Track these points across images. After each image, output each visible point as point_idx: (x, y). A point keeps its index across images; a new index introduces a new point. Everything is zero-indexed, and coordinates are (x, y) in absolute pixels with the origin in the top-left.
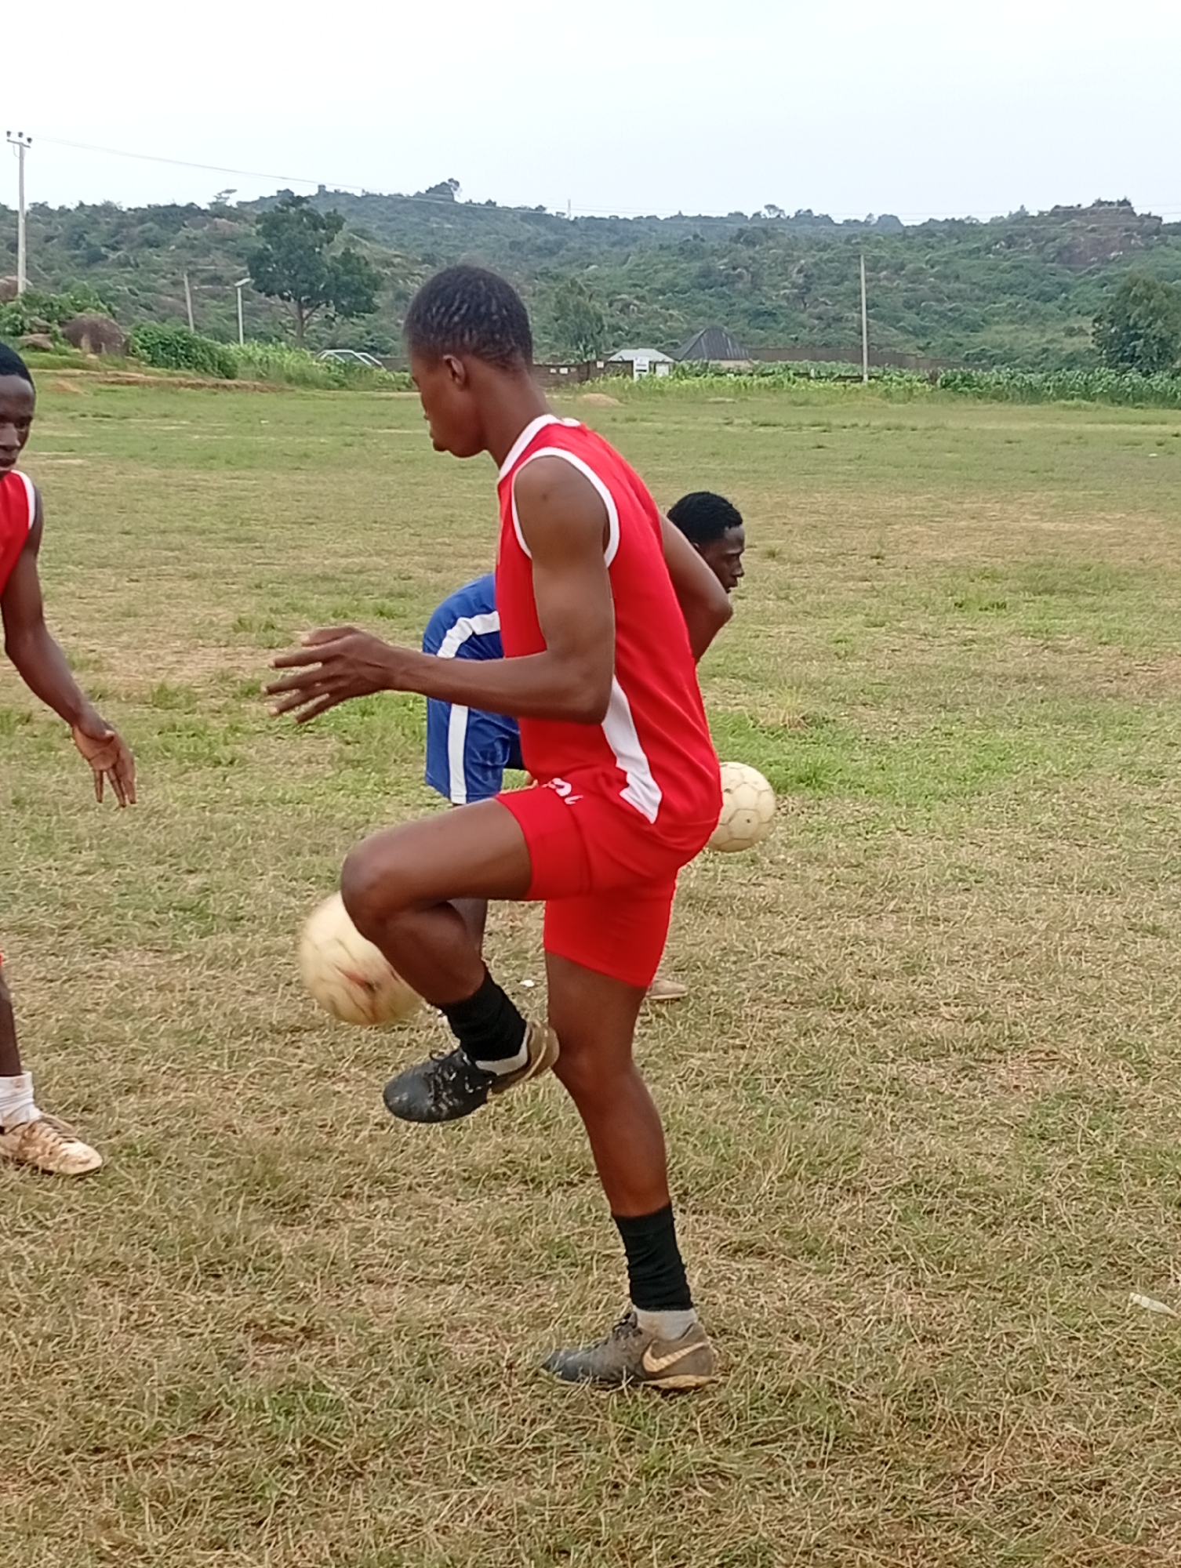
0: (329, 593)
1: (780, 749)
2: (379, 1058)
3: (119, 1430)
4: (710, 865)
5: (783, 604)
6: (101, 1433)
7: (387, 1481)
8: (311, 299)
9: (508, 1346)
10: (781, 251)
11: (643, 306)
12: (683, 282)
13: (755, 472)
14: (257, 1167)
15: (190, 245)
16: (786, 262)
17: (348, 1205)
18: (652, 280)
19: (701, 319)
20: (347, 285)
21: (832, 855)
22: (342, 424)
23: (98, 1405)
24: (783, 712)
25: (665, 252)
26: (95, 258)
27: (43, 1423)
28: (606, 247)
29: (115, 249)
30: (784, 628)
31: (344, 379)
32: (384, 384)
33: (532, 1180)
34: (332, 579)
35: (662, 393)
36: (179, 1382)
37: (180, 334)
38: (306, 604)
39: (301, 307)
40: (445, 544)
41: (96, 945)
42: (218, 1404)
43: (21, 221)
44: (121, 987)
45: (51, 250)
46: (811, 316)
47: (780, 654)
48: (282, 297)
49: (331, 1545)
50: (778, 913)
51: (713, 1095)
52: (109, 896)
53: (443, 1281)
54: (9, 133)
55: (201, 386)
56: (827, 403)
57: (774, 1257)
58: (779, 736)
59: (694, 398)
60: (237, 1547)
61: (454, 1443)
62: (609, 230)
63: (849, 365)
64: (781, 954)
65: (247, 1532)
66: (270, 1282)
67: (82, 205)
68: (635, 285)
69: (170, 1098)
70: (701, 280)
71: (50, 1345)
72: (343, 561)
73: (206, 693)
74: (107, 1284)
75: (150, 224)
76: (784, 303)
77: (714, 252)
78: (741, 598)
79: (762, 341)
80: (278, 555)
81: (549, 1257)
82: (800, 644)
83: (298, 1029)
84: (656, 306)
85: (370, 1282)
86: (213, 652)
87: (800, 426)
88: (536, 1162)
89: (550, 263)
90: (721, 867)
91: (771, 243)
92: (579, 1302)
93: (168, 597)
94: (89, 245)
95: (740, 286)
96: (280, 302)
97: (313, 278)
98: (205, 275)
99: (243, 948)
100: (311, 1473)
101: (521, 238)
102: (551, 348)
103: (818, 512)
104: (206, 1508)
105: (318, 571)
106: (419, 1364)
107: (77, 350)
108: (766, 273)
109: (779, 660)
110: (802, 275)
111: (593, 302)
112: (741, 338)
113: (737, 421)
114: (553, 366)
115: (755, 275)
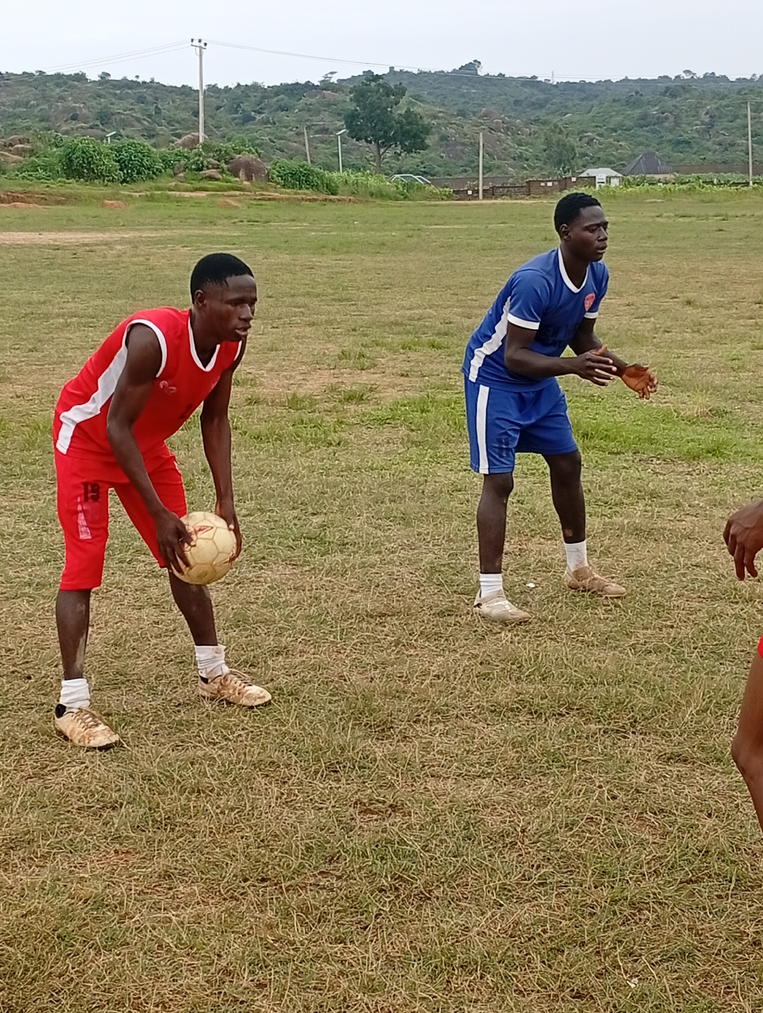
0: (399, 333)
1: (694, 431)
2: (436, 634)
3: (277, 867)
4: (649, 508)
5: (696, 335)
6: (266, 869)
7: (446, 902)
8: (385, 141)
9: (521, 818)
10: (694, 101)
11: (602, 140)
12: (628, 123)
13: (677, 248)
14: (360, 704)
15: (307, 109)
16: (697, 107)
17: (417, 727)
18: (608, 123)
19: (640, 147)
20: (408, 132)
21: (730, 501)
22: (406, 223)
23: (263, 852)
24: (696, 407)
25: (617, 104)
26: (248, 119)
27: (229, 862)
28: (577, 102)
29: (260, 113)
30: (697, 351)
31: (406, 193)
32: (434, 196)
33: (536, 712)
34: (402, 324)
35: (614, 197)
36: (314, 838)
37: (302, 167)
38: (385, 341)
39: (379, 147)
40: (472, 300)
41: (255, 561)
42: (338, 852)
43: (201, 97)
44: (272, 588)
45: (220, 115)
46: (714, 143)
47: (694, 369)
48: (367, 141)
49: (411, 942)
50: (694, 539)
51: (652, 658)
52: (262, 530)
53: (479, 776)
54: (192, 40)
55: (315, 200)
56: (725, 201)
57: (694, 763)
58: (694, 423)
59: (636, 200)
60: (352, 942)
61: (488, 879)
62: (579, 90)
63: (741, 175)
64: (696, 566)
65: (358, 933)
66: (369, 775)
67: (239, 85)
68: (597, 126)
69: (304, 659)
70: (640, 121)
71: (233, 814)
72: (408, 313)
73: (322, 399)
74: (267, 776)
75: (282, 96)
76: (696, 135)
77: (649, 103)
78: (668, 332)
79: (681, 161)
80: (366, 310)
81: (547, 762)
82: (708, 361)
83: (384, 615)
84: (611, 140)
85: (432, 776)
86: (326, 373)
87: (707, 217)
88: (537, 700)
89: (541, 114)
90: (656, 509)
91: (688, 96)
92: (567, 791)
93: (297, 338)
94: (243, 110)
95: (666, 124)
96: (365, 144)
97: (386, 128)
98: (317, 128)
99: (348, 563)
100: (397, 897)
101: (522, 98)
102: (542, 169)
103: (719, 274)
104: (333, 918)
105: (392, 319)
106: (465, 829)
107: (237, 179)
108: (684, 115)
109: (694, 372)
110: (708, 116)
111: (569, 139)
112: (668, 159)
113: (665, 214)
114: (543, 181)
115: (676, 117)
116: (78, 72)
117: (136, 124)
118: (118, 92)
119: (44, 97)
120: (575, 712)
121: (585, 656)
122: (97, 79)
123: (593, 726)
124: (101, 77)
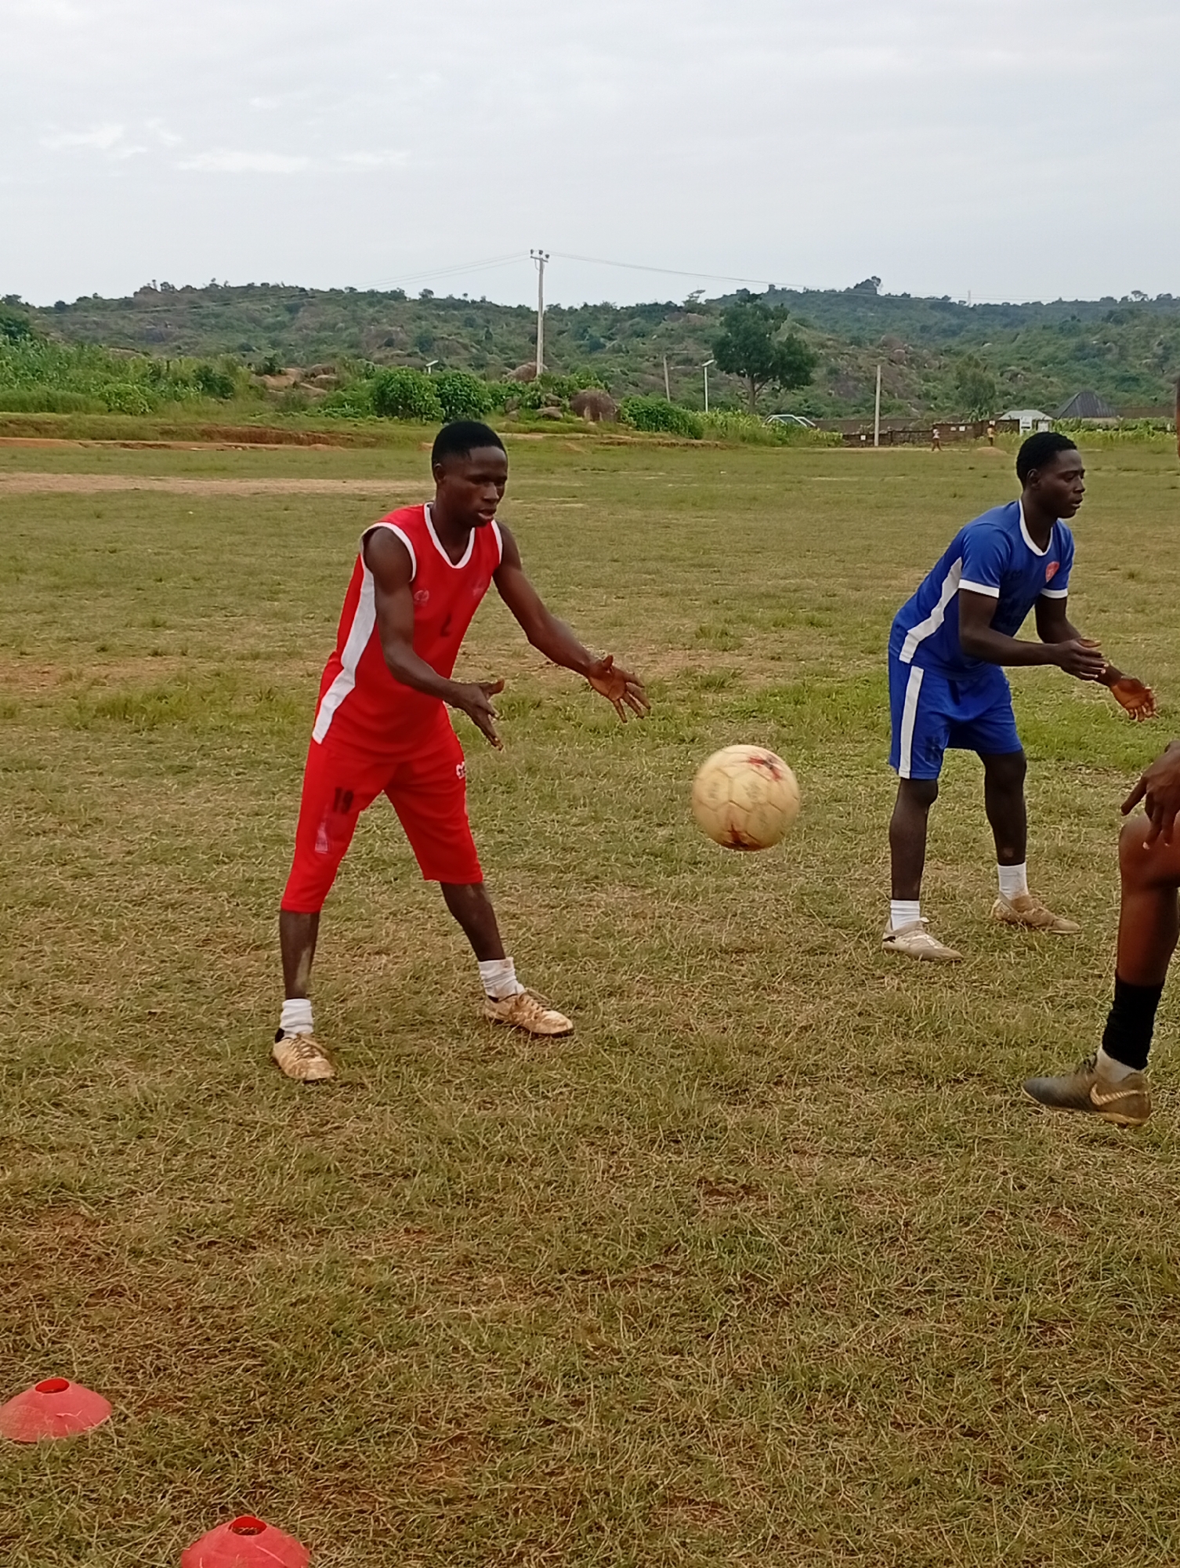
0: (770, 607)
1: (1134, 735)
2: (805, 976)
3: (600, 1257)
4: (1075, 828)
5: (1140, 616)
6: (587, 1259)
7: (808, 1310)
8: (761, 374)
9: (905, 1208)
10: (1144, 328)
11: (1028, 375)
12: (1062, 355)
13: (1119, 508)
14: (709, 1059)
15: (668, 334)
16: (1148, 337)
17: (779, 1090)
18: (1036, 354)
19: (1076, 384)
20: (791, 363)
22: (784, 473)
23: (585, 1237)
25: (1048, 332)
26: (596, 346)
27: (543, 1249)
28: (999, 328)
29: (611, 339)
30: (1140, 636)
31: (786, 437)
32: (818, 442)
33: (926, 1077)
34: (774, 596)
36: (647, 1222)
37: (660, 405)
38: (753, 616)
39: (753, 382)
40: (863, 568)
41: (587, 881)
42: (677, 1241)
43: (540, 319)
44: (606, 914)
45: (563, 341)
46: (1168, 381)
47: (1136, 658)
48: (739, 374)
49: (764, 1357)
51: (1075, 1014)
52: (597, 842)
53: (853, 1154)
54: (532, 252)
55: (673, 445)
57: (1124, 1147)
60: (691, 1354)
61: (861, 1282)
62: (1002, 314)
65: (698, 1343)
66: (718, 1148)
67: (586, 305)
68: (1022, 358)
69: (642, 1001)
70: (1076, 353)
71: (549, 1189)
72: (781, 582)
73: (673, 686)
74: (592, 1144)
75: (637, 319)
77: (1088, 330)
78: (1105, 612)
79: (1127, 402)
80: (732, 578)
81: (939, 1139)
82: (1154, 648)
83: (742, 951)
84: (1040, 375)
85: (795, 1152)
86: (680, 654)
87: (1157, 471)
88: (928, 1062)
89: (953, 343)
90: (1084, 830)
91: (1136, 322)
92: (963, 1176)
93: (646, 610)
94: (591, 336)
95: (1109, 357)
96: (737, 377)
97: (764, 358)
98: (679, 358)
99: (699, 886)
100: (748, 1300)
101: (930, 323)
102: (953, 410)
103: (1170, 541)
104: (666, 1322)
105: (763, 590)
106: (834, 1219)
107: (581, 419)
108: (1131, 346)
109: (1136, 662)
110: (1161, 347)
111: (987, 373)
112: (1109, 400)
113: (1104, 468)
114: (953, 425)
115: (1122, 348)
116: (394, 288)
117: (462, 351)
118: (442, 313)
119: (354, 319)
120: (975, 1079)
121: (990, 1009)
122: (418, 297)
123: (997, 1097)
124: (423, 296)
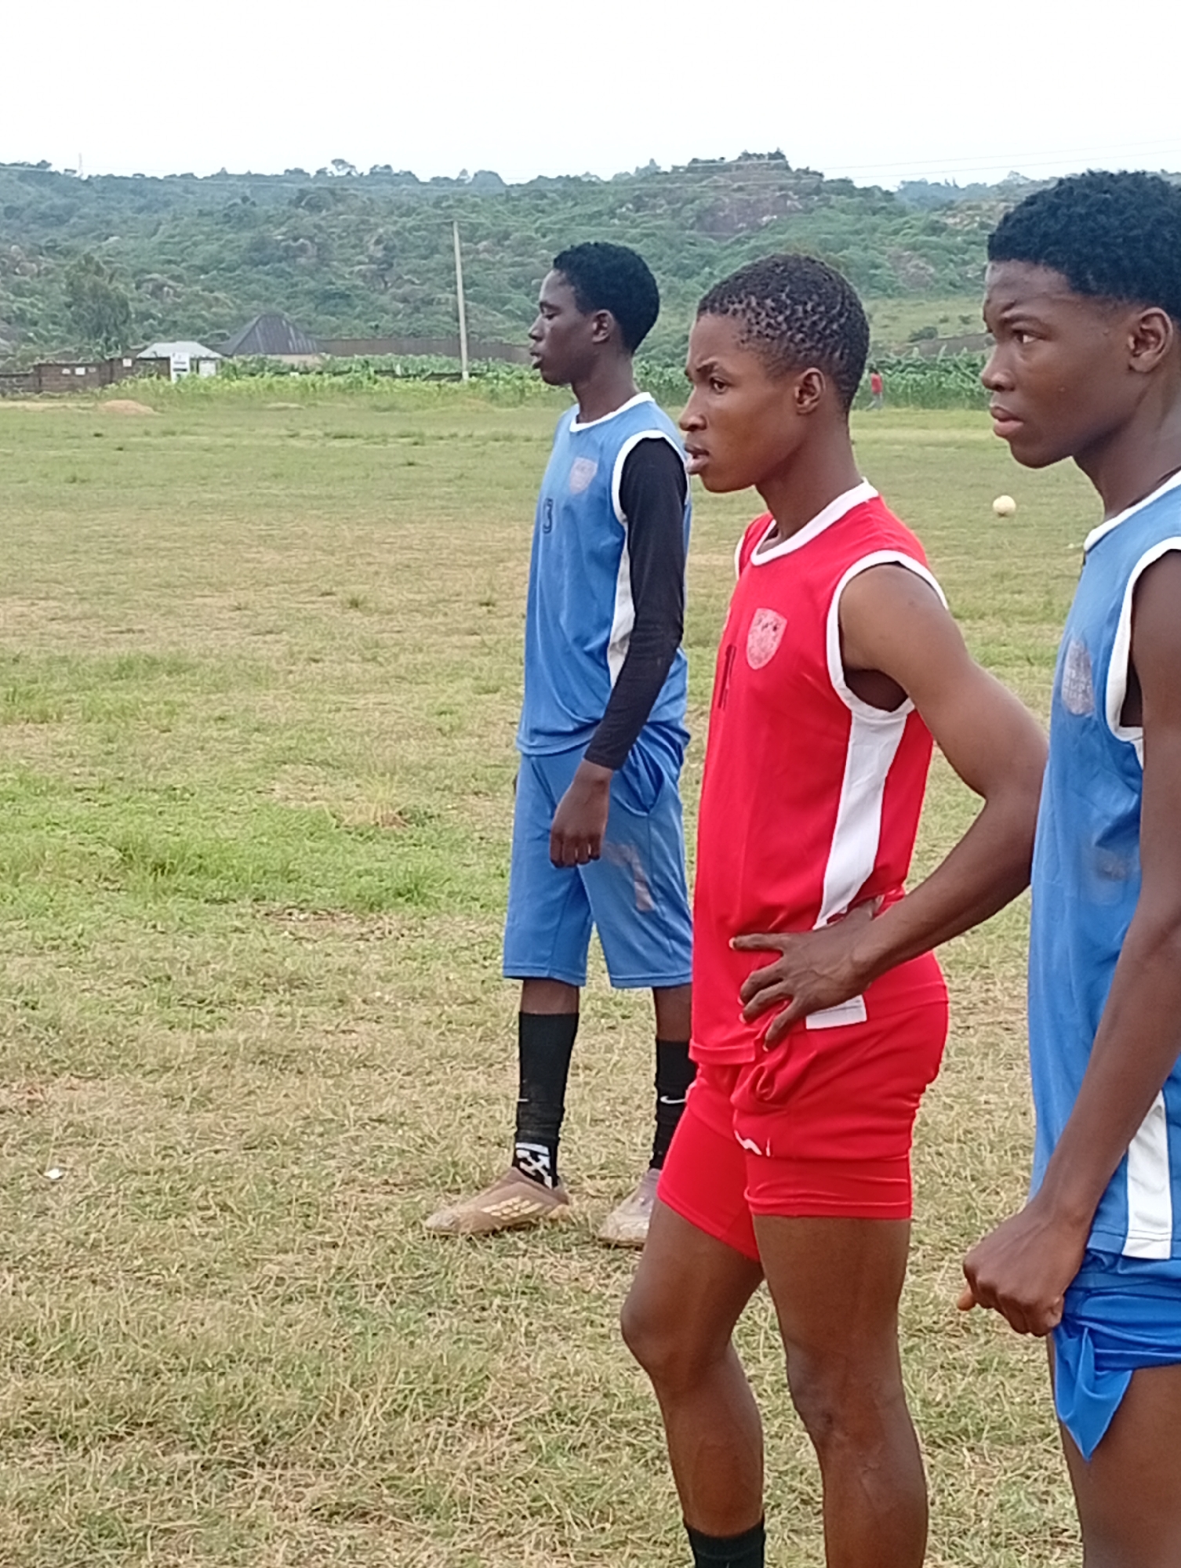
1: (371, 854)
4: (286, 1009)
5: (369, 666)
10: (353, 217)
11: (180, 287)
12: (230, 257)
13: (330, 497)
16: (360, 230)
18: (191, 254)
19: (255, 302)
21: (441, 990)
24: (373, 807)
25: (205, 220)
28: (129, 213)
30: (372, 698)
33: (64, 1436)
35: (207, 397)
46: (394, 298)
47: (368, 732)
50: (375, 1067)
56: (418, 407)
57: (381, 1518)
58: (370, 838)
59: (249, 403)
62: (133, 191)
63: (445, 359)
64: (380, 1121)
68: (170, 262)
70: (254, 254)
76: (360, 283)
77: (268, 219)
78: (316, 661)
79: (333, 330)
81: (89, 1537)
82: (394, 717)
84: (198, 288)
87: (385, 439)
88: (67, 1412)
89: (59, 235)
90: (301, 1011)
91: (341, 207)
95: (302, 260)
101: (21, 203)
102: (63, 341)
103: (410, 548)
108: (336, 245)
109: (367, 739)
110: (381, 247)
111: (115, 284)
112: (307, 327)
113: (304, 433)
114: (66, 366)
115: (321, 247)
120: (143, 1431)
121: (163, 1314)
123: (180, 1458)
